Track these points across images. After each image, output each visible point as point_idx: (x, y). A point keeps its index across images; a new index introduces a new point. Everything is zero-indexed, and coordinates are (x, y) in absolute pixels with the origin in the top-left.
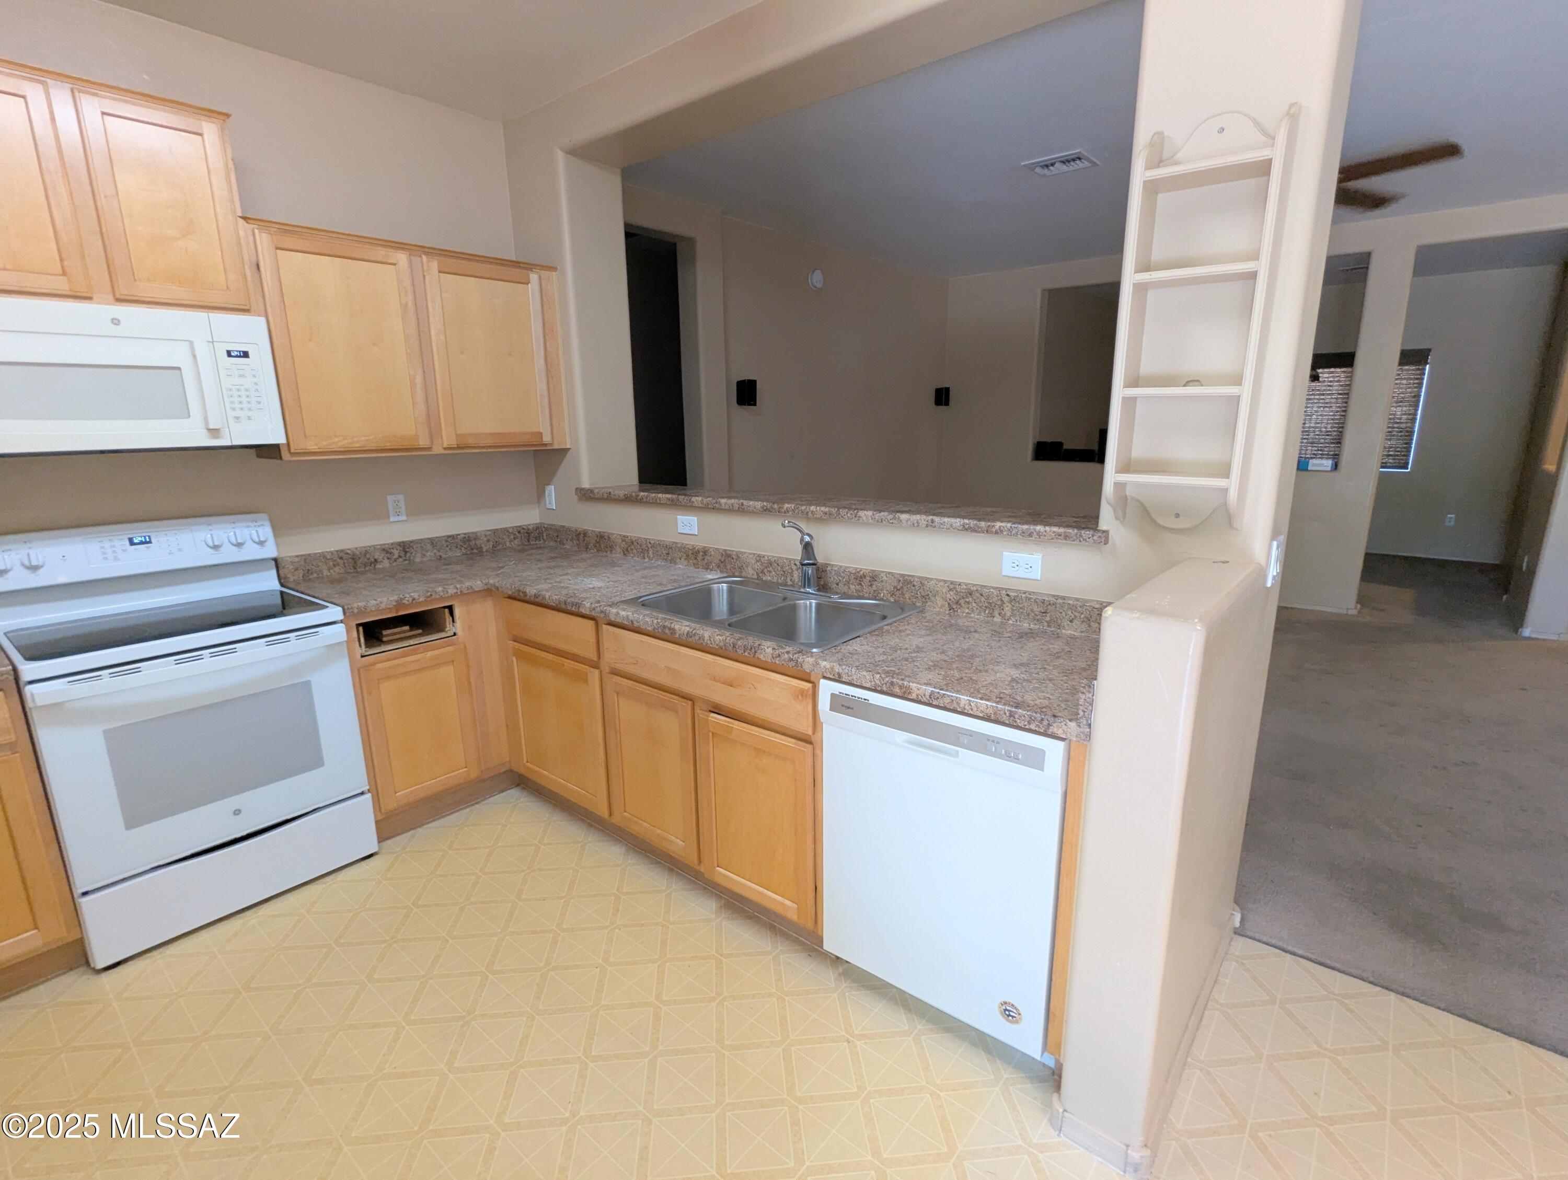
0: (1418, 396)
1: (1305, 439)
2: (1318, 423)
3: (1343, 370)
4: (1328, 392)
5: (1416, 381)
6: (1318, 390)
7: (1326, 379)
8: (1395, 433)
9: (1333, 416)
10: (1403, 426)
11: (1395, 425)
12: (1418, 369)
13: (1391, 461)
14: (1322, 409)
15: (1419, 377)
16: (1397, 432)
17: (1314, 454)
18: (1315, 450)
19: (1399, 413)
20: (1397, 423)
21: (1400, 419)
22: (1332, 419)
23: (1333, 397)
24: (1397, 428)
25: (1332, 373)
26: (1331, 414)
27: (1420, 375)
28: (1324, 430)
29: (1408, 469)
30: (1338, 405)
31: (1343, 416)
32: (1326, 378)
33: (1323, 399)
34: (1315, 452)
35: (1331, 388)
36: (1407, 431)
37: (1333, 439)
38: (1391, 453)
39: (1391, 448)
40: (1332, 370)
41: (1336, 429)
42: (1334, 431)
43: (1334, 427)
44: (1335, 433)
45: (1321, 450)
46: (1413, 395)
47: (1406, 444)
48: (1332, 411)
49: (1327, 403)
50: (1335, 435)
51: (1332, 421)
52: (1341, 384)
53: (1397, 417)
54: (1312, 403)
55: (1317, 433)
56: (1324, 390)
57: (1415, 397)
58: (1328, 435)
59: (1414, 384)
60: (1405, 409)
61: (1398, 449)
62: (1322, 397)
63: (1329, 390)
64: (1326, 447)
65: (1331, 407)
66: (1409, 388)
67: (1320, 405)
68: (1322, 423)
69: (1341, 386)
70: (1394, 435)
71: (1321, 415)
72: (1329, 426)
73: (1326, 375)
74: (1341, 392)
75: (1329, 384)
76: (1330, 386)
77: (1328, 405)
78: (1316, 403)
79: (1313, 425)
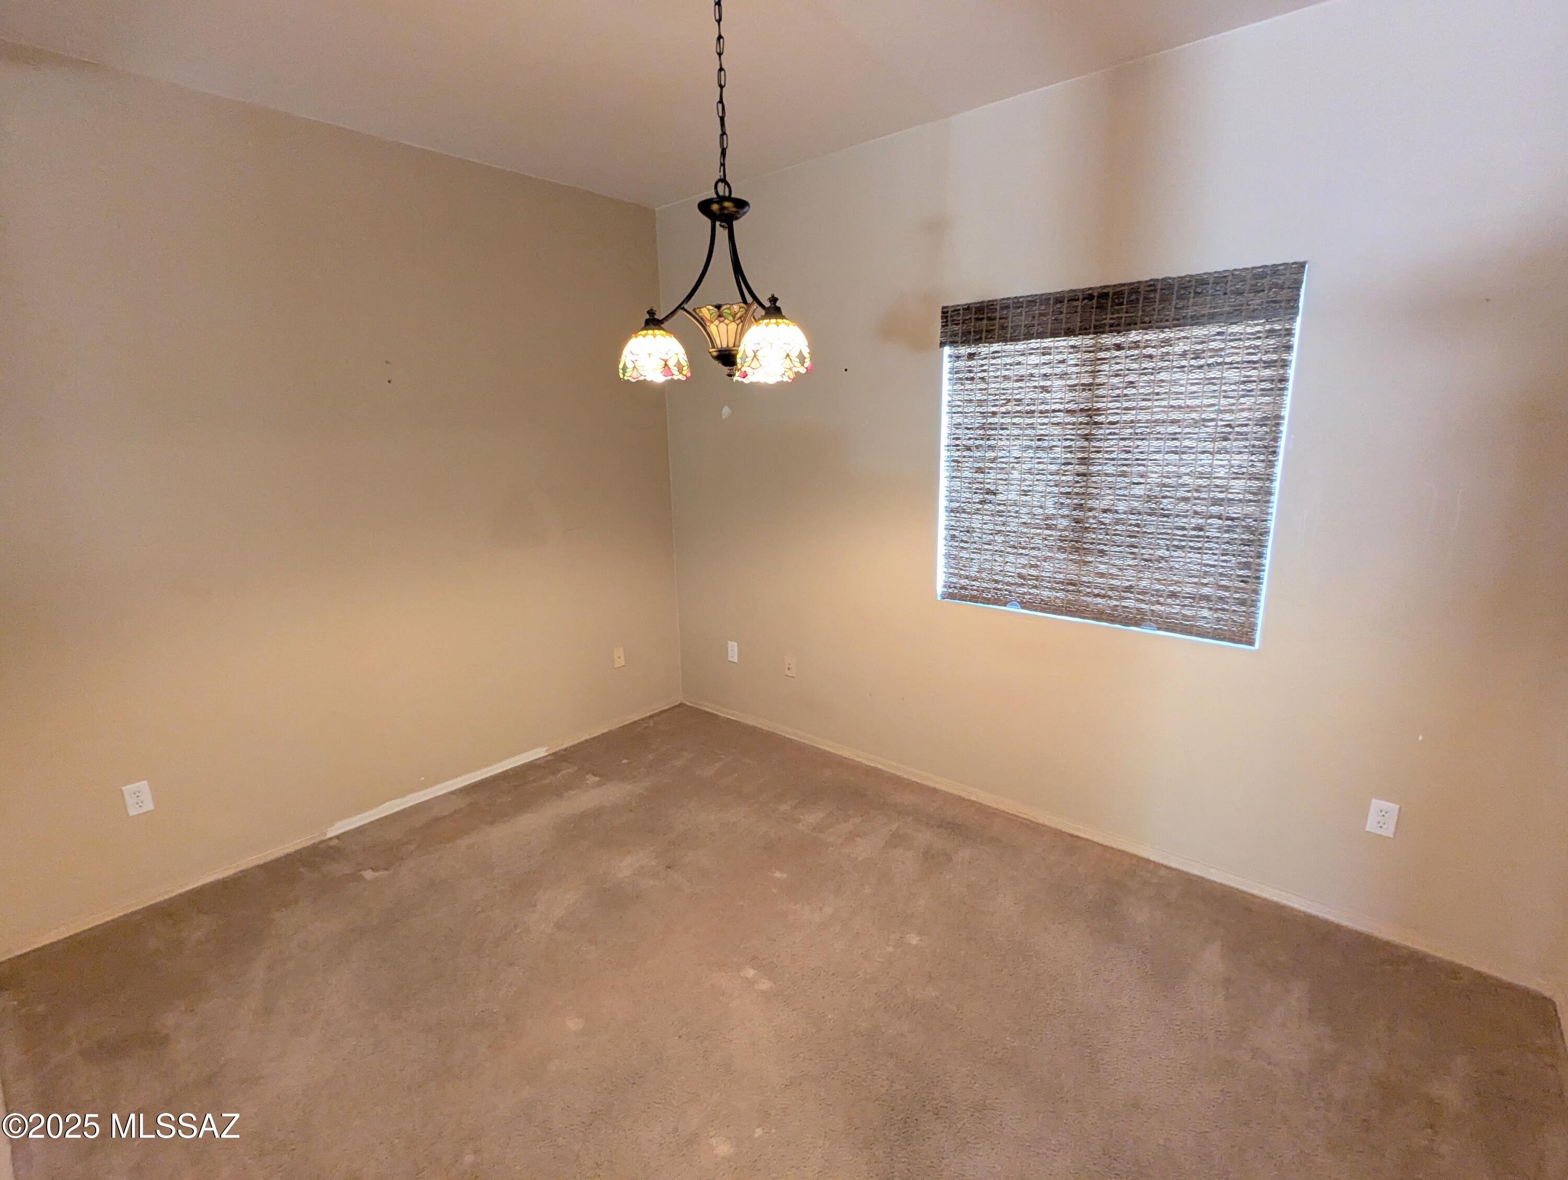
0: (1272, 419)
1: (999, 532)
2: (1026, 493)
3: (1073, 341)
4: (1042, 407)
5: (1268, 372)
6: (1020, 401)
7: (1035, 370)
8: (1213, 533)
9: (1057, 473)
10: (1237, 511)
11: (1215, 509)
12: (1271, 332)
13: (1205, 613)
14: (1031, 453)
15: (1274, 357)
17: (1020, 576)
18: (1024, 566)
19: (1222, 473)
20: (1217, 502)
21: (1227, 489)
22: (1057, 484)
23: (1055, 420)
24: (1220, 518)
25: (1046, 352)
26: (1054, 467)
27: (1275, 351)
28: (1040, 511)
29: (1251, 643)
30: (1067, 443)
31: (1079, 474)
32: (1035, 365)
33: (1031, 426)
34: (1024, 571)
35: (1048, 395)
36: (1248, 529)
37: (1062, 539)
38: (1206, 591)
39: (1207, 574)
40: (1047, 342)
41: (1065, 511)
42: (1063, 517)
43: (1061, 506)
44: (1064, 523)
45: (1036, 566)
46: (1258, 415)
47: (1247, 566)
48: (1054, 461)
49: (1042, 438)
50: (1066, 528)
51: (1056, 489)
52: (1069, 382)
53: (1218, 482)
54: (1008, 437)
55: (1026, 519)
56: (1033, 402)
57: (1262, 422)
58: (1049, 527)
59: (1262, 380)
60: (1237, 460)
61: (1225, 581)
62: (1029, 420)
63: (1045, 401)
64: (1045, 559)
65: (1051, 448)
66: (1249, 393)
67: (1027, 443)
68: (1034, 493)
69: (1072, 388)
71: (1030, 471)
72: (1050, 503)
73: (1034, 359)
74: (1072, 406)
75: (1042, 383)
76: (1045, 389)
77: (1046, 444)
78: (1017, 437)
79: (1013, 496)
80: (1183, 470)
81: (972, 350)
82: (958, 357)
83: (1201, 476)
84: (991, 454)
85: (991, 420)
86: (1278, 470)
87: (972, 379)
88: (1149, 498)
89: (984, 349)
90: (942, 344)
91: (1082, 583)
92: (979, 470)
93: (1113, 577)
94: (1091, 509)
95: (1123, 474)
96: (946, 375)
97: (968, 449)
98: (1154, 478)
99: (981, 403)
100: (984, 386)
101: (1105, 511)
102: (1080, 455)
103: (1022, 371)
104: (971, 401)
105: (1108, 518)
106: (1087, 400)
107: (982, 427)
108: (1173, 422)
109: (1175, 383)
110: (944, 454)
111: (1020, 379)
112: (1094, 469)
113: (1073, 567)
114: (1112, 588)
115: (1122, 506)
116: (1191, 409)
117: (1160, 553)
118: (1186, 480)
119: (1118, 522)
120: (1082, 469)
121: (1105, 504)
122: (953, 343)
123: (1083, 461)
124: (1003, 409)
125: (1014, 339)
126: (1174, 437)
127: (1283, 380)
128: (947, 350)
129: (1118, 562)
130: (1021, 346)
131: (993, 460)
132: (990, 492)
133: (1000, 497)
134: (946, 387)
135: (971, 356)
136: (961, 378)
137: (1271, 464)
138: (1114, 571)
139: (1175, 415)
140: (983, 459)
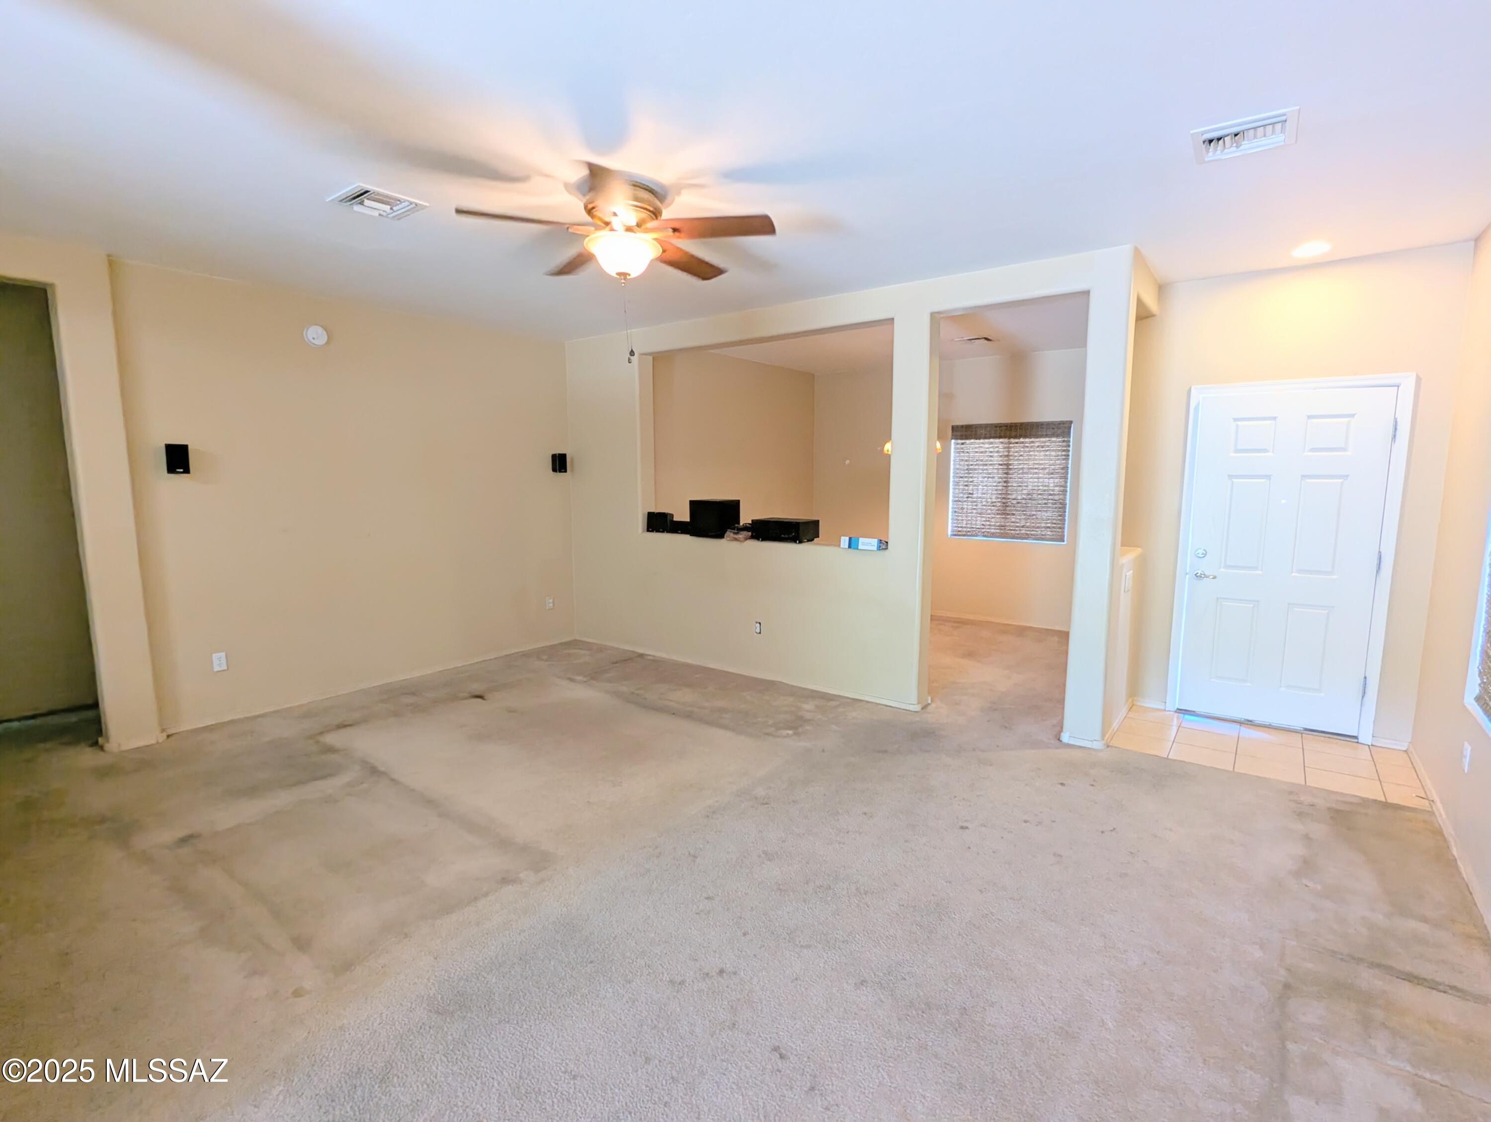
0: (1066, 468)
1: (974, 509)
2: (984, 494)
3: (1001, 440)
4: (990, 463)
5: (1064, 453)
6: (982, 461)
7: (987, 450)
8: (1050, 505)
9: (996, 486)
10: (1057, 498)
11: (1050, 497)
12: (1064, 441)
13: (1049, 533)
14: (986, 479)
15: (1065, 449)
16: (1052, 503)
17: (983, 525)
18: (984, 521)
19: (1052, 485)
20: (1051, 495)
21: (1053, 490)
22: (996, 490)
23: (995, 467)
24: (1052, 500)
25: (991, 443)
26: (995, 484)
27: (1065, 447)
28: (990, 500)
29: (1064, 541)
30: (999, 476)
31: (1004, 486)
32: (987, 448)
33: (987, 469)
34: (984, 523)
35: (992, 459)
36: (1061, 503)
37: (998, 510)
38: (1049, 525)
39: (1049, 519)
40: (992, 440)
41: (999, 500)
42: (999, 502)
43: (998, 498)
44: (999, 504)
45: (989, 521)
46: (1062, 466)
47: (1060, 516)
48: (995, 482)
49: (990, 474)
50: (1000, 506)
51: (996, 492)
52: (1000, 454)
53: (1051, 488)
54: (977, 473)
55: (984, 503)
56: (987, 461)
57: (1063, 469)
58: (993, 506)
59: (1062, 455)
60: (1056, 480)
61: (1054, 522)
62: (985, 467)
63: (991, 461)
64: (993, 518)
65: (993, 477)
66: (1058, 459)
67: (985, 475)
68: (987, 494)
69: (1001, 456)
70: (1049, 507)
71: (986, 486)
72: (994, 497)
73: (987, 446)
74: (1001, 463)
75: (990, 454)
76: (991, 456)
77: (991, 476)
78: (981, 473)
79: (980, 495)
80: (1040, 484)
81: (963, 441)
82: (958, 444)
83: (1045, 486)
84: (971, 480)
85: (971, 467)
86: (1068, 484)
87: (963, 452)
88: (1028, 494)
89: (968, 441)
90: (952, 439)
91: (1006, 526)
92: (966, 486)
93: (1017, 523)
94: (1009, 499)
95: (1020, 486)
96: (952, 450)
97: (961, 477)
98: (1030, 487)
99: (966, 461)
100: (968, 454)
101: (1014, 499)
102: (1004, 480)
103: (983, 450)
104: (962, 460)
105: (1014, 502)
106: (1006, 460)
107: (967, 470)
108: (1036, 468)
109: (1036, 455)
110: (951, 479)
111: (982, 452)
112: (1009, 484)
113: (1003, 520)
114: (1018, 527)
115: (1019, 497)
116: (1042, 464)
117: (1033, 513)
118: (1041, 488)
119: (1018, 503)
120: (1005, 484)
121: (1013, 497)
122: (956, 439)
123: (1005, 482)
124: (975, 463)
125: (980, 439)
126: (1036, 473)
127: (1068, 455)
128: (953, 441)
129: (1019, 517)
130: (982, 441)
131: (971, 482)
132: (970, 494)
133: (974, 495)
134: (952, 454)
135: (963, 444)
136: (959, 452)
137: (1066, 482)
138: (1018, 521)
139: (1036, 466)
140: (967, 481)
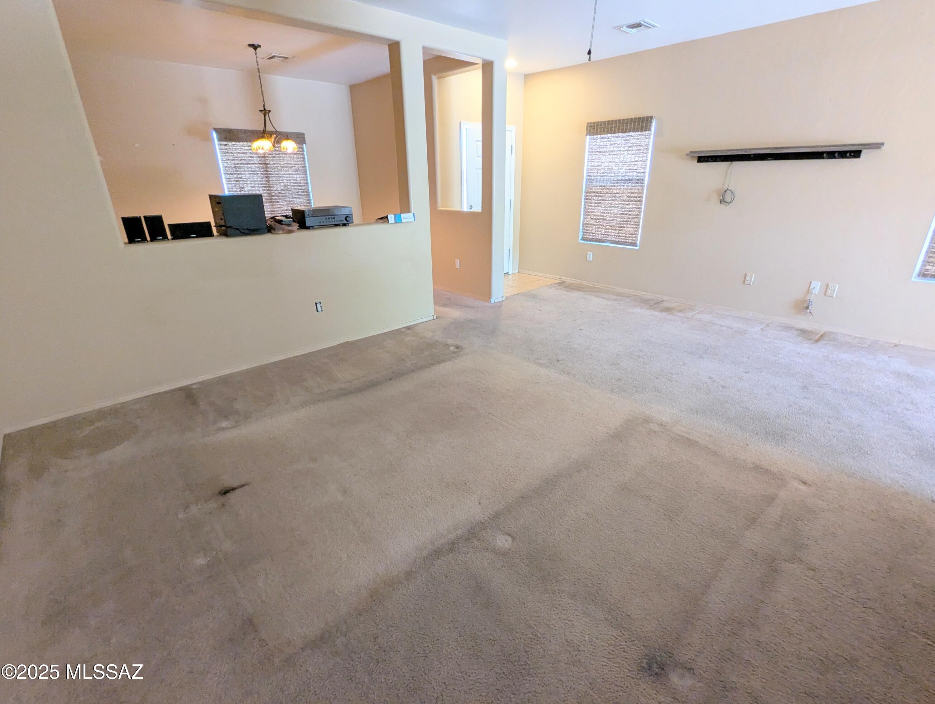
0: (305, 167)
2: (253, 187)
4: (252, 162)
6: (245, 160)
7: (247, 151)
8: (300, 193)
9: (260, 181)
10: (303, 188)
14: (252, 175)
16: (301, 192)
19: (298, 179)
20: (299, 186)
21: (300, 183)
22: (261, 184)
23: (256, 166)
26: (259, 179)
27: (301, 152)
30: (261, 172)
31: (267, 181)
32: (247, 150)
33: (250, 168)
35: (253, 159)
39: (302, 203)
41: (265, 192)
43: (264, 190)
47: (308, 200)
48: (259, 177)
49: (254, 171)
50: (267, 196)
51: (261, 186)
52: (258, 155)
53: (298, 181)
54: (244, 171)
56: (249, 160)
59: (301, 158)
60: (301, 176)
61: (306, 204)
62: (249, 166)
63: (252, 161)
65: (257, 174)
66: (299, 161)
67: (250, 172)
68: (255, 187)
69: (259, 157)
70: (300, 195)
71: (253, 181)
72: (261, 189)
73: (246, 148)
74: (260, 162)
75: (250, 155)
76: (251, 157)
77: (255, 173)
78: (247, 171)
79: (250, 189)
80: (291, 179)
81: (226, 143)
82: (221, 145)
83: (295, 180)
84: (240, 176)
85: (237, 165)
86: (309, 178)
87: (227, 152)
88: (285, 186)
89: (230, 143)
91: (275, 211)
92: (237, 181)
93: (282, 208)
94: (272, 190)
95: (278, 180)
96: (218, 151)
97: (232, 174)
98: (285, 181)
99: (232, 160)
100: (231, 155)
101: (276, 190)
102: (266, 176)
103: (244, 151)
104: (229, 159)
105: (276, 192)
106: (264, 161)
107: (235, 167)
108: (286, 167)
109: (284, 157)
110: (223, 176)
111: (243, 153)
112: (270, 179)
113: (271, 207)
114: (283, 211)
115: (279, 189)
116: (289, 164)
117: (291, 200)
118: (292, 181)
119: (279, 193)
120: (267, 179)
121: (275, 188)
122: (220, 140)
123: (267, 177)
124: (240, 162)
125: (239, 141)
126: (287, 171)
127: (304, 158)
128: (218, 142)
129: (282, 203)
130: (241, 143)
131: (241, 178)
132: (242, 188)
133: (245, 189)
134: (219, 155)
135: (226, 145)
136: (224, 152)
137: (307, 177)
138: (282, 206)
139: (286, 165)
140: (237, 178)
